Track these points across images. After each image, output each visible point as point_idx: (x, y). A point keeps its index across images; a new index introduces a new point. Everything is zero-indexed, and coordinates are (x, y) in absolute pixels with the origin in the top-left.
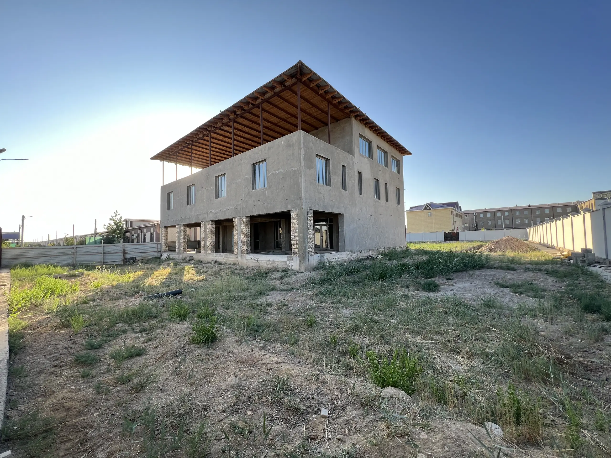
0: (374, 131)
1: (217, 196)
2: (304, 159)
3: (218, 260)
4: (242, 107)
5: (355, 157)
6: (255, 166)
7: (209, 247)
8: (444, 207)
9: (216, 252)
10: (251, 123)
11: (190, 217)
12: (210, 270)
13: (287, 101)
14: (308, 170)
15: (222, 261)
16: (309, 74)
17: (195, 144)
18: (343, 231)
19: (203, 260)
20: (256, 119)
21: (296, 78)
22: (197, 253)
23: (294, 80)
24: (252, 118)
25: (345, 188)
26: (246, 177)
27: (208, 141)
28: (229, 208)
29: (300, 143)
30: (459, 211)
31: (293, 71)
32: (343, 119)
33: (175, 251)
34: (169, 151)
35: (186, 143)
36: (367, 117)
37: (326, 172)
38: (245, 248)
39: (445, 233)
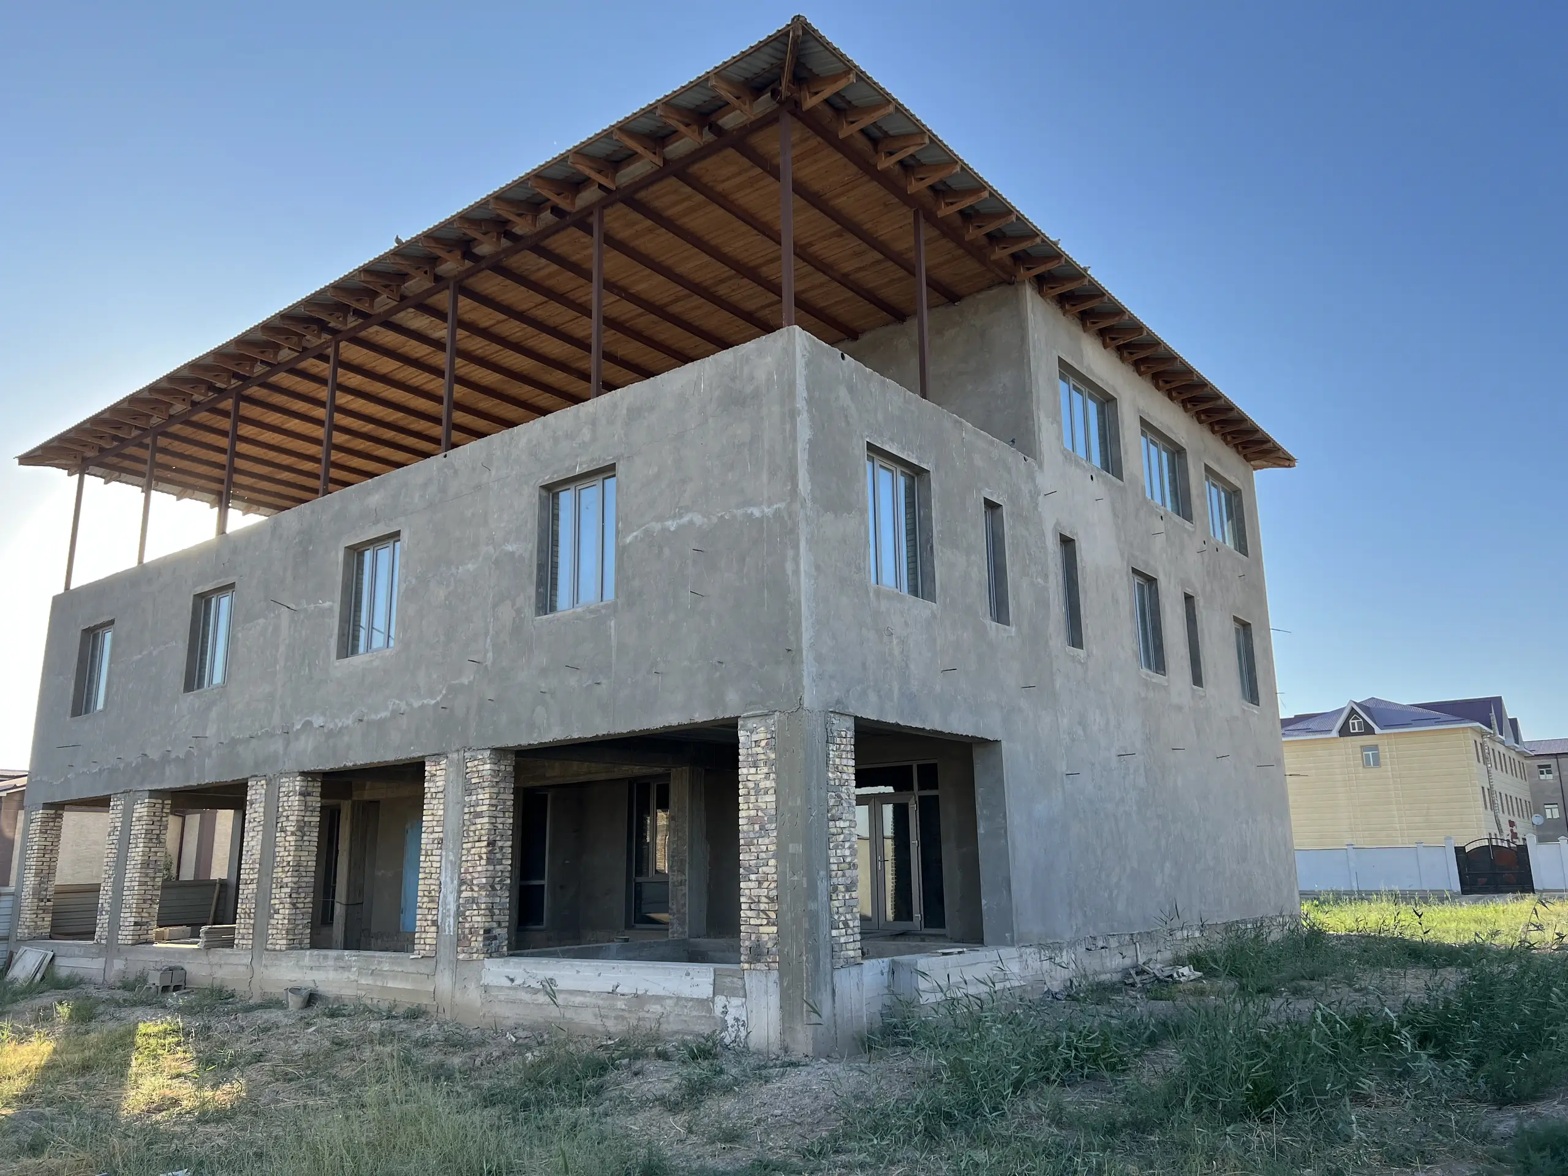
0: (1119, 349)
1: (348, 645)
2: (812, 462)
3: (322, 989)
4: (506, 222)
5: (1041, 466)
6: (556, 496)
7: (282, 916)
8: (1438, 722)
9: (314, 946)
10: (541, 298)
11: (189, 754)
12: (277, 1047)
13: (722, 201)
14: (830, 516)
15: (348, 992)
16: (835, 78)
17: (254, 391)
18: (1001, 832)
19: (241, 988)
20: (564, 281)
21: (775, 93)
22: (208, 947)
23: (764, 104)
24: (550, 276)
25: (1000, 611)
26: (509, 548)
27: (321, 381)
28: (403, 707)
29: (792, 385)
30: (1511, 742)
31: (762, 63)
32: (979, 291)
33: (89, 935)
34: (118, 426)
35: (211, 387)
36: (1093, 283)
37: (911, 532)
38: (478, 919)
39: (1459, 851)
